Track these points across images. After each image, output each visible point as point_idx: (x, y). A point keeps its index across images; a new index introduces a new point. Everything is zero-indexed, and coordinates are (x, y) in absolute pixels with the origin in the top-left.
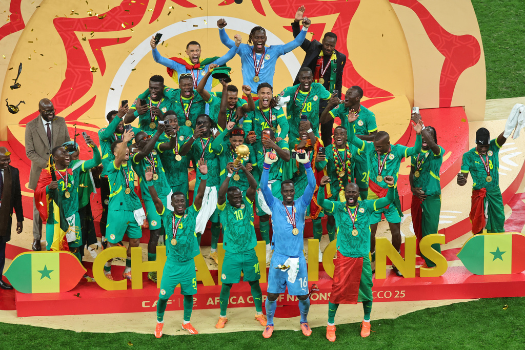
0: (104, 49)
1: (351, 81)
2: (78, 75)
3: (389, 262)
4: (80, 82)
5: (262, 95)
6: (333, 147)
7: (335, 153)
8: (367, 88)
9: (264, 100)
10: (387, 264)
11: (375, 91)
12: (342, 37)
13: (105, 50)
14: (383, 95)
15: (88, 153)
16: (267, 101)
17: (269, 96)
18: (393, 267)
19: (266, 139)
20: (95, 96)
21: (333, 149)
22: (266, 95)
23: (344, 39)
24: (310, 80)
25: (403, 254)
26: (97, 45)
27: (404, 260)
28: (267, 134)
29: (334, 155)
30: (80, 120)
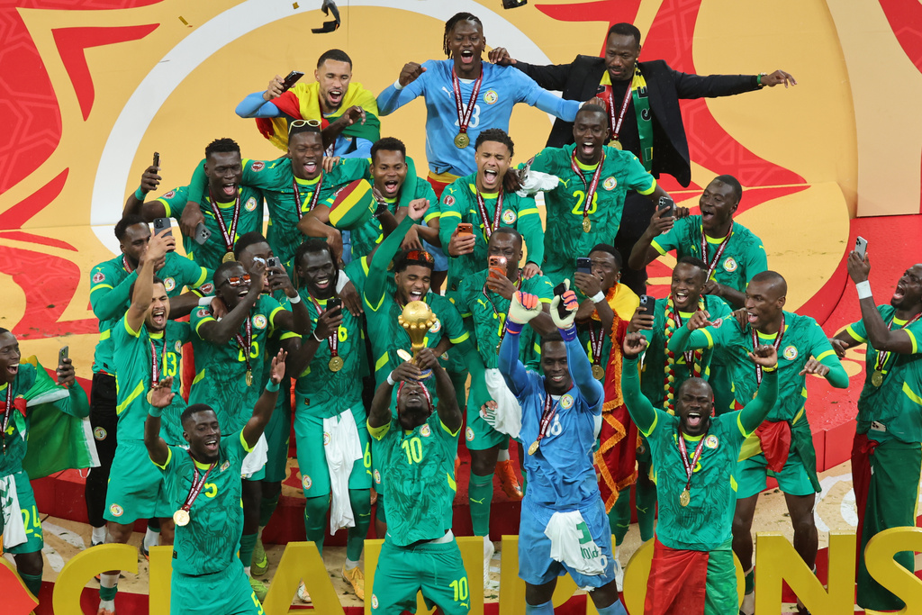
0: (89, 53)
1: (703, 144)
2: (26, 117)
3: (788, 595)
4: (29, 134)
5: (484, 160)
6: (668, 307)
7: (671, 322)
8: (741, 161)
9: (486, 173)
10: (783, 601)
11: (758, 171)
12: (680, 35)
13: (92, 55)
14: (784, 181)
15: (47, 311)
16: (495, 174)
17: (501, 163)
18: (798, 607)
19: (497, 277)
20: (67, 170)
21: (667, 312)
22: (492, 160)
23: (685, 38)
24: (598, 135)
25: (823, 576)
26: (72, 43)
27: (827, 590)
28: (501, 265)
29: (667, 326)
30: (28, 227)
